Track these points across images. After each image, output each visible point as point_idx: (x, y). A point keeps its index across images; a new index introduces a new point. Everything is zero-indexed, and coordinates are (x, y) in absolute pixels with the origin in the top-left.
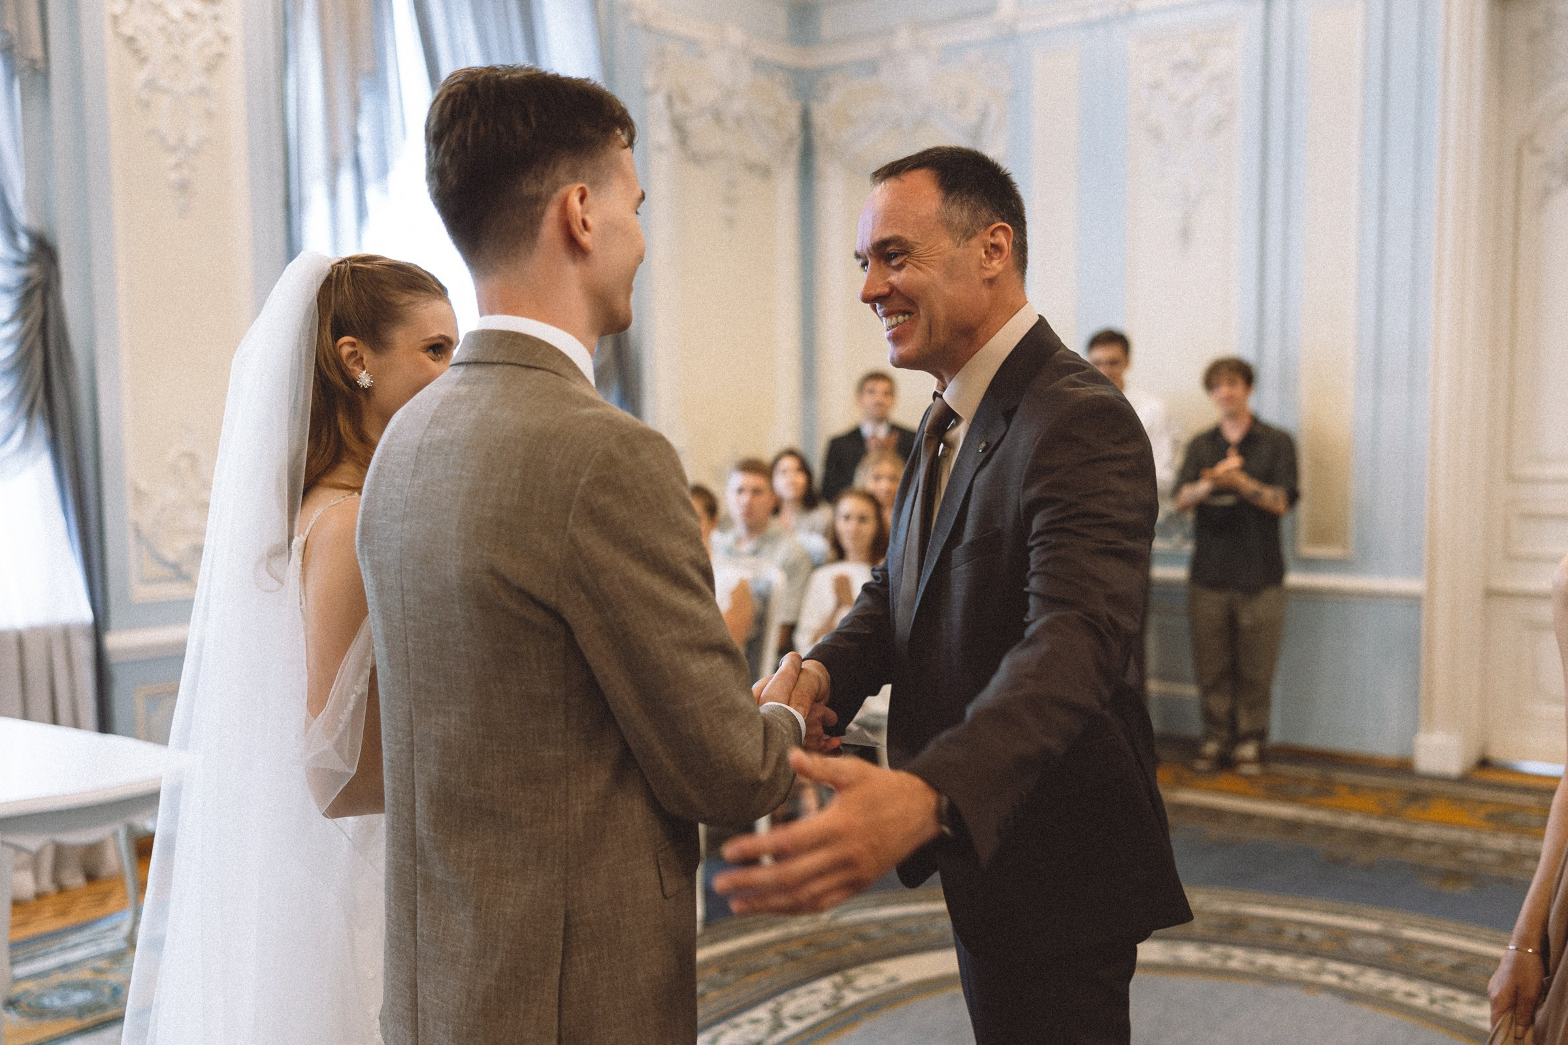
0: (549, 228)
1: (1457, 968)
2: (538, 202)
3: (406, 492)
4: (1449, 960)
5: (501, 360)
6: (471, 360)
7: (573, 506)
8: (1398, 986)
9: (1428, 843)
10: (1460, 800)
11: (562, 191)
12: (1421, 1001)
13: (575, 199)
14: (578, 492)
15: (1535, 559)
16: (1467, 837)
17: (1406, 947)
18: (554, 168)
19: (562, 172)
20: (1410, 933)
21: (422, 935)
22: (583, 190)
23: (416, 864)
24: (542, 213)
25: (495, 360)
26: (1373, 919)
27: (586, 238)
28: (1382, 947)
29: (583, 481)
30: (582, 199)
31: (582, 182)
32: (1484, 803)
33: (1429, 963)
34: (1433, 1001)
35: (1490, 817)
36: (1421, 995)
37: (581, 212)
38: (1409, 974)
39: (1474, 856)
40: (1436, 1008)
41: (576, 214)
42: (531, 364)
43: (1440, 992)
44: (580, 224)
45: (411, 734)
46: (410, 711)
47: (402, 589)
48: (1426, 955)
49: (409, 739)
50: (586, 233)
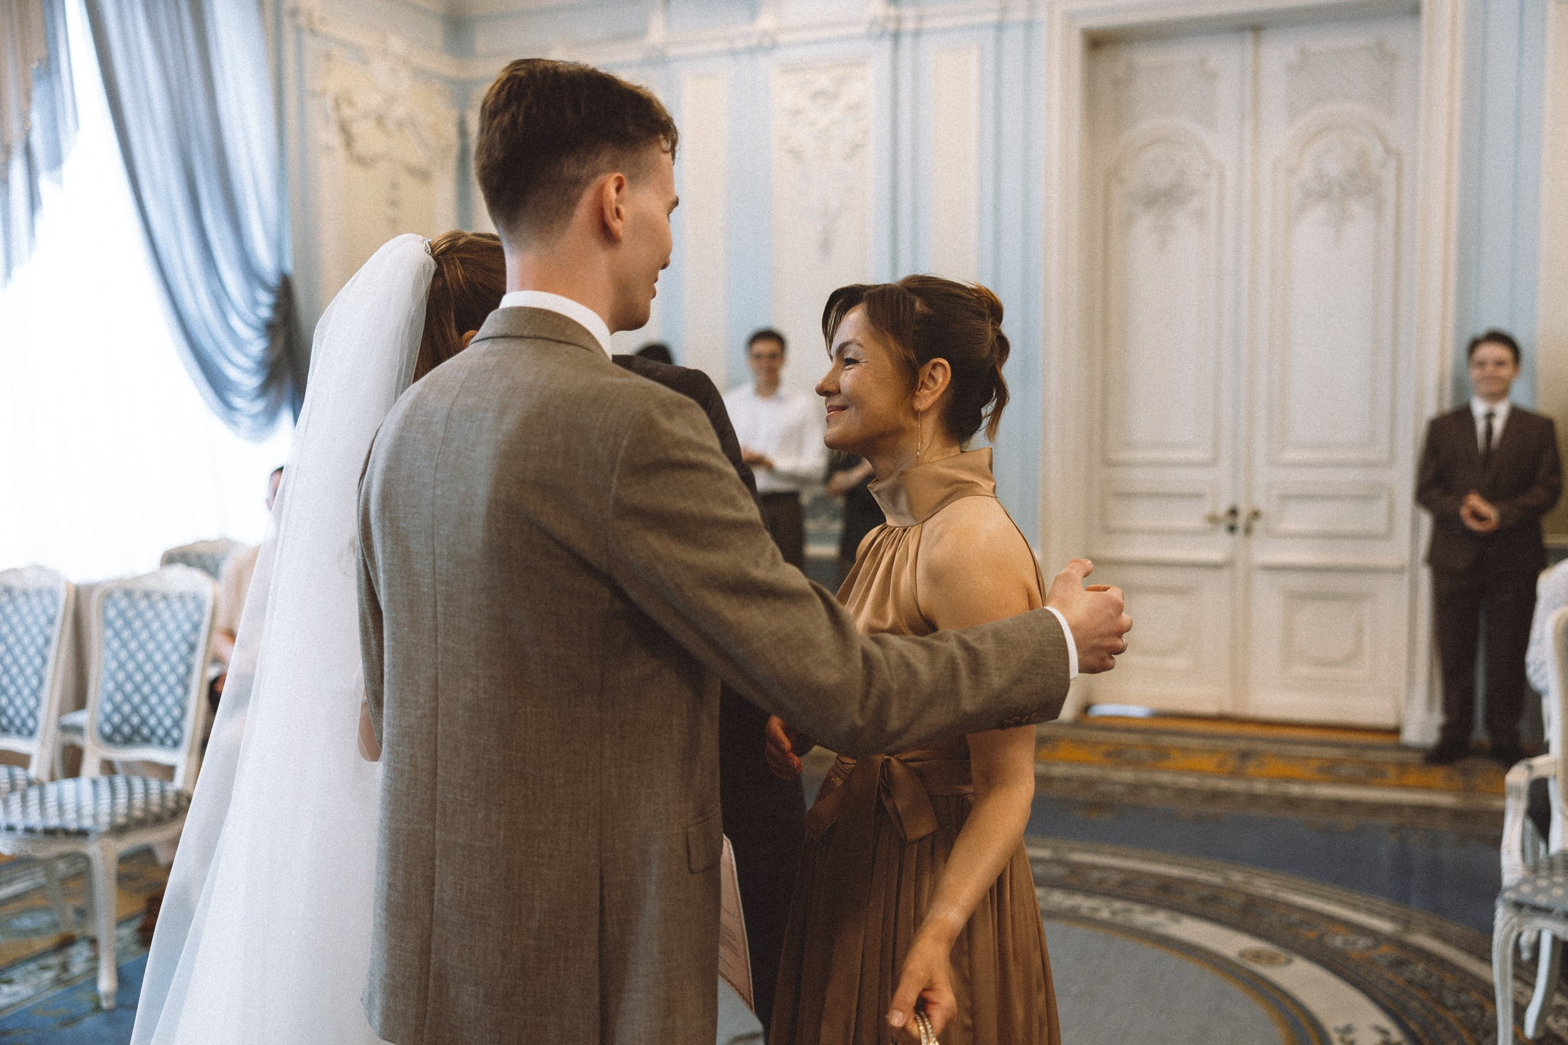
0: (583, 212)
1: (1125, 884)
2: (578, 184)
3: (436, 458)
4: (1116, 878)
5: (532, 334)
6: (499, 335)
7: (617, 468)
8: (1084, 903)
9: (1067, 779)
10: (1081, 742)
11: (601, 178)
12: (1105, 914)
13: (611, 189)
14: (621, 453)
15: (1127, 531)
16: (1094, 772)
17: (1077, 869)
18: (597, 155)
19: (604, 160)
20: (1078, 857)
21: (441, 900)
22: (620, 179)
23: (435, 829)
24: (580, 195)
25: (525, 333)
26: (1043, 847)
27: (617, 225)
28: (1058, 871)
29: (625, 443)
30: (618, 189)
31: (622, 172)
32: (1100, 743)
33: (1101, 881)
34: (1114, 913)
35: (1108, 755)
36: (1105, 910)
37: (616, 200)
38: (1090, 892)
39: (1103, 788)
40: (1119, 919)
41: (611, 202)
42: (562, 339)
43: (1118, 905)
44: (614, 210)
45: (436, 698)
46: (436, 677)
47: (434, 554)
48: (1096, 875)
49: (433, 704)
50: (618, 220)
